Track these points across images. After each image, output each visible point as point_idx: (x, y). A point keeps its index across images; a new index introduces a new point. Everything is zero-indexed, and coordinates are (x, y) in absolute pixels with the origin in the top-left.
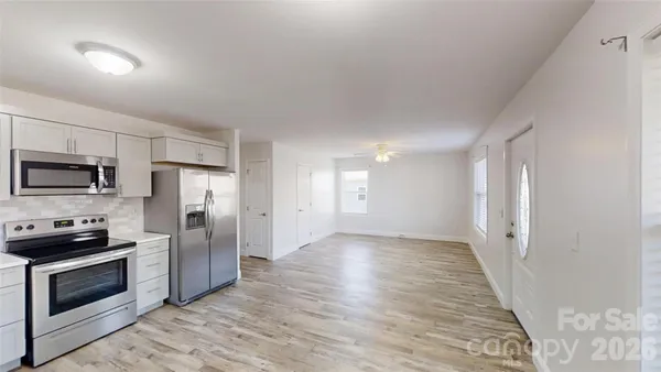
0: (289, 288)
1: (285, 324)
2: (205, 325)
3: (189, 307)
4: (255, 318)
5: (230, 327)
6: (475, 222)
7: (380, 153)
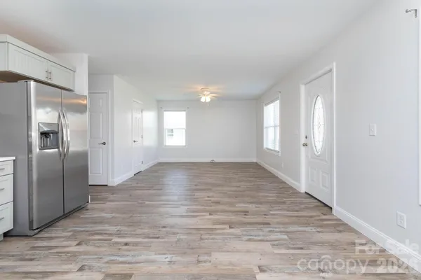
0: (147, 203)
1: (164, 227)
2: (78, 245)
3: (44, 234)
4: (131, 229)
5: (110, 240)
6: (265, 146)
7: (204, 95)
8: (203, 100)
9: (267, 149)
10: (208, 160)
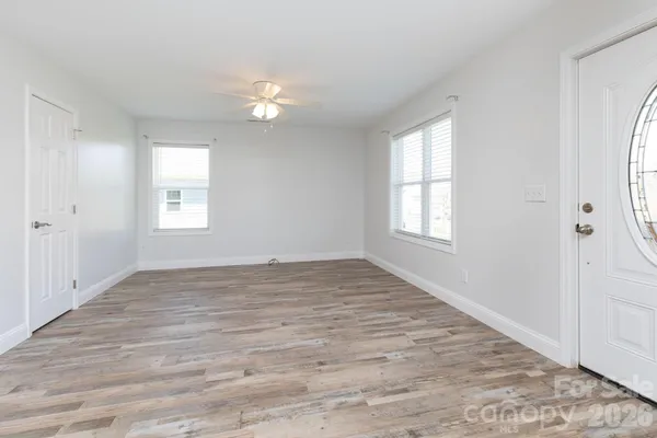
6: (393, 226)
7: (262, 99)
8: (258, 112)
9: (399, 232)
10: (263, 259)
